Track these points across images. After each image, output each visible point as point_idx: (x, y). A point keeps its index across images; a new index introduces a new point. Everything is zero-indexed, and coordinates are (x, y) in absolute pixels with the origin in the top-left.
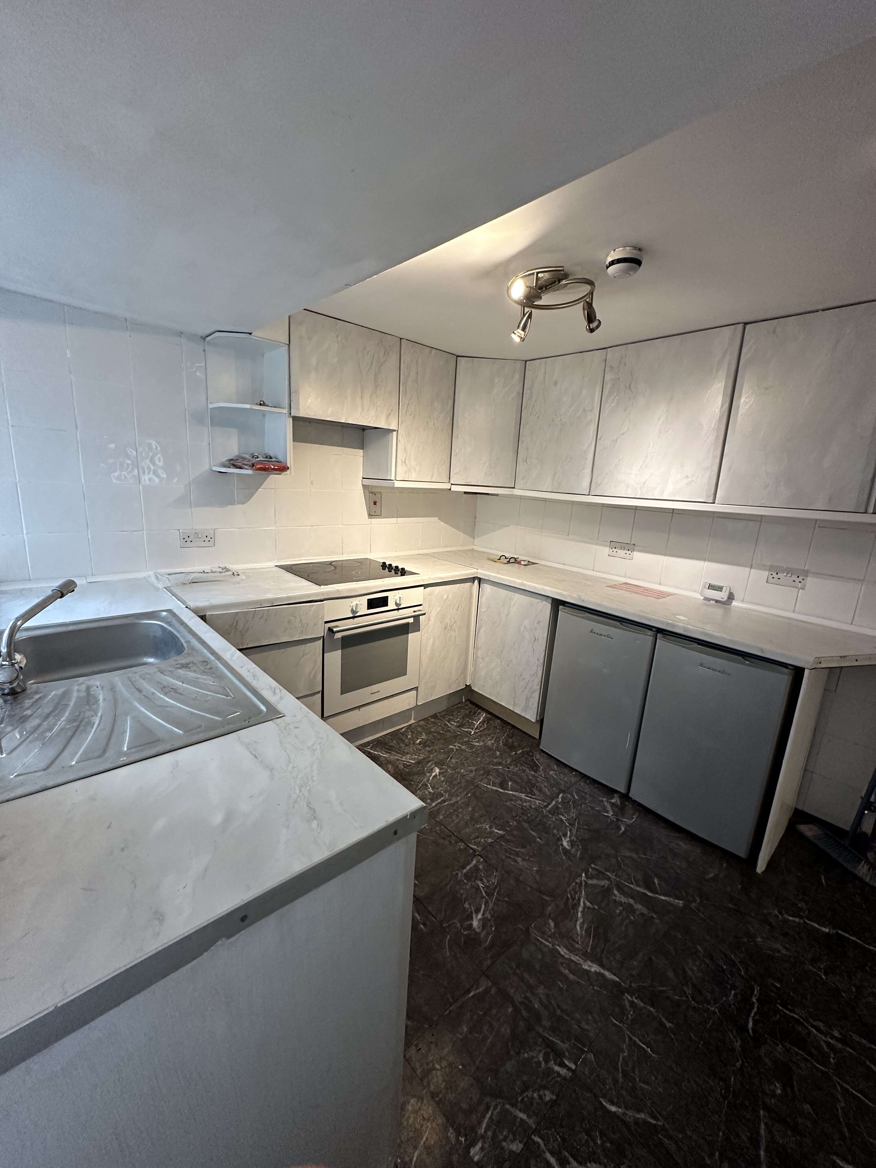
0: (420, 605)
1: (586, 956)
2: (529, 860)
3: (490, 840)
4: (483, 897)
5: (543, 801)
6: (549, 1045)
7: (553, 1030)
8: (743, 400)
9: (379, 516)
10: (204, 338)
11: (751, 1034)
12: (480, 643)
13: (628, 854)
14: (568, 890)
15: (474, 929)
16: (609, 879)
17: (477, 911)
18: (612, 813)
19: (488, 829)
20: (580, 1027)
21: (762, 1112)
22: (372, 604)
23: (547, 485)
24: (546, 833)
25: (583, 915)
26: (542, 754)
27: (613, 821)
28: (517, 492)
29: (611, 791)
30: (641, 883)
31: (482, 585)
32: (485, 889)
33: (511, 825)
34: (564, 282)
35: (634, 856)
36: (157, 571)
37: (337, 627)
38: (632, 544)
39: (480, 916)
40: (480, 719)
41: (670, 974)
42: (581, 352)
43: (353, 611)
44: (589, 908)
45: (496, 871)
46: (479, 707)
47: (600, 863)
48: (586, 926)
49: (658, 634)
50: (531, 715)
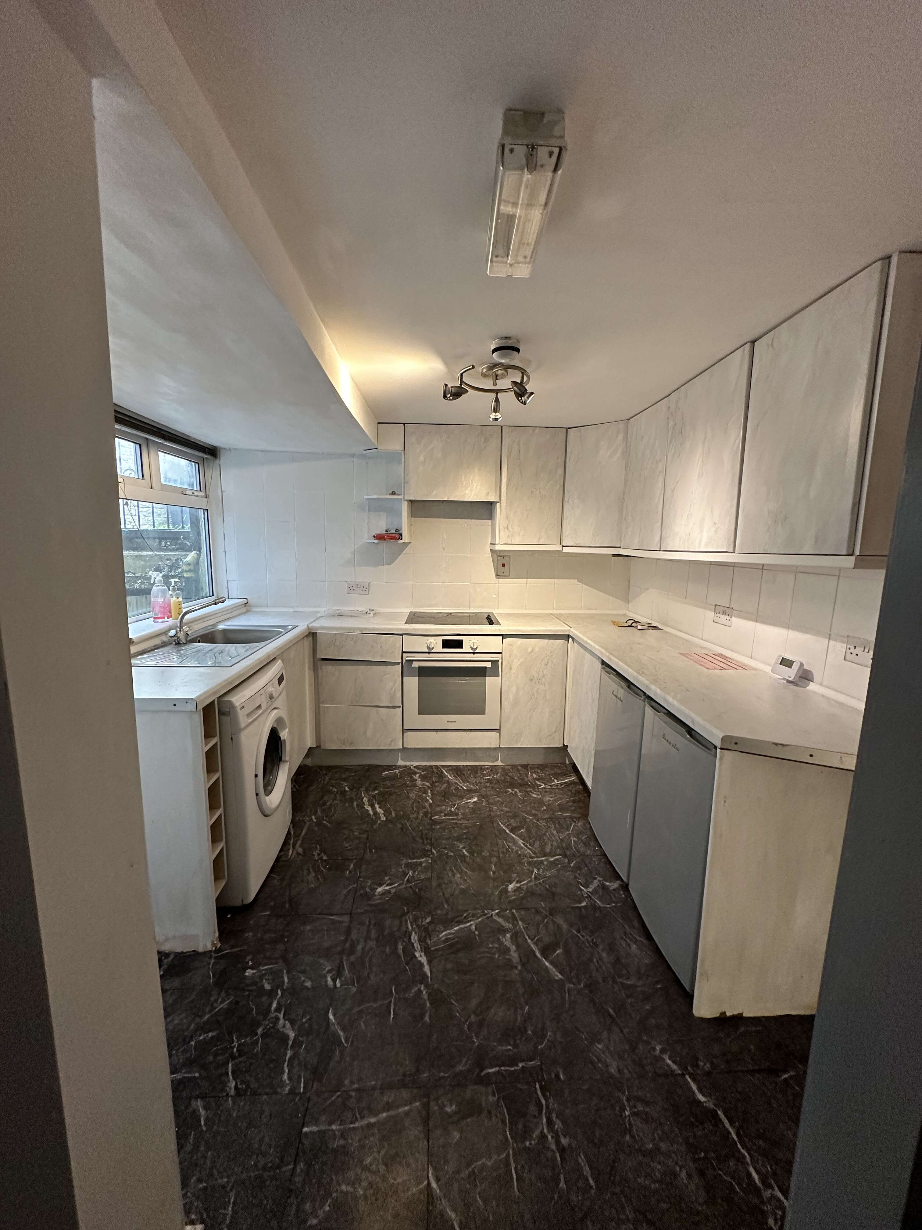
0: (498, 653)
1: (426, 950)
2: (465, 880)
3: (452, 854)
4: (403, 881)
5: (535, 854)
6: (340, 967)
7: (352, 964)
9: (508, 576)
11: (482, 1074)
13: (561, 922)
14: (469, 911)
15: (375, 892)
16: (515, 925)
17: (390, 885)
18: (590, 890)
19: (460, 848)
21: (418, 1104)
22: (447, 644)
24: (504, 872)
25: (458, 930)
26: (585, 824)
27: (582, 895)
29: (616, 877)
30: (541, 944)
32: (410, 877)
33: (481, 854)
35: (565, 926)
37: (414, 657)
38: (731, 607)
39: (387, 888)
40: (564, 780)
43: (429, 648)
44: (470, 930)
45: (432, 873)
47: (523, 912)
48: (452, 936)
49: (646, 699)
50: (590, 782)
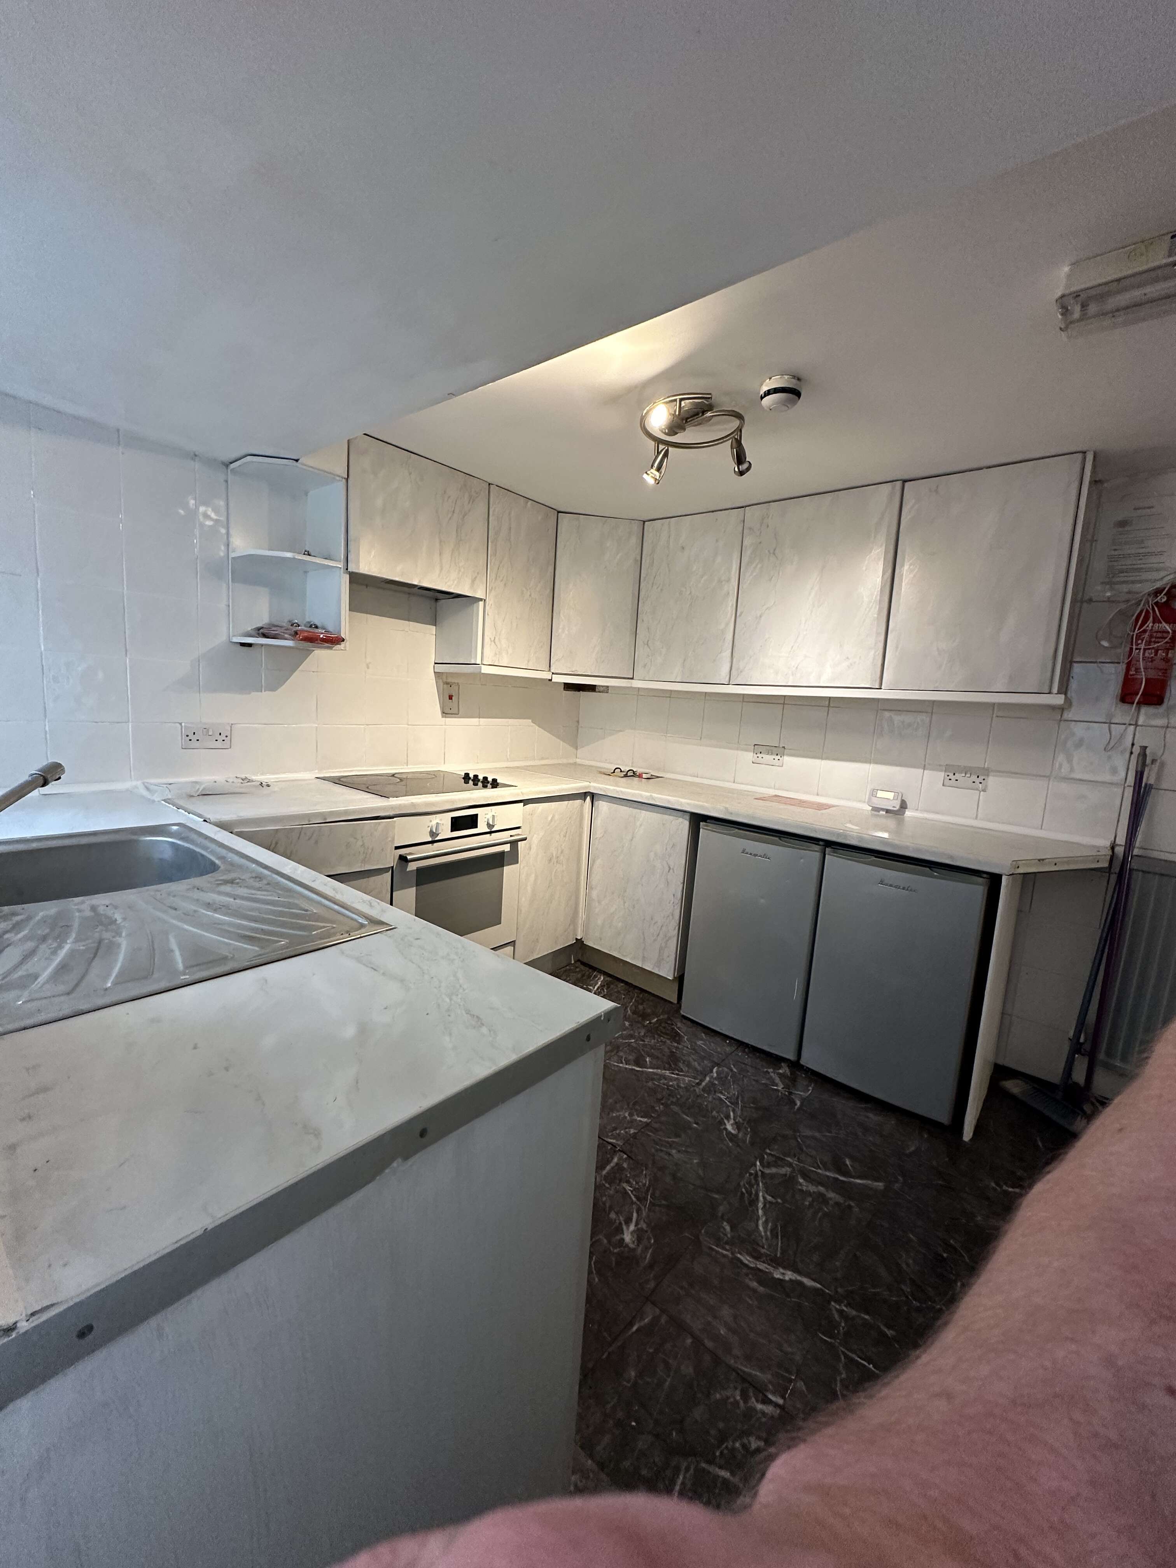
0: (519, 828)
1: (776, 1262)
2: (687, 1152)
3: (632, 1131)
4: (633, 1203)
5: (695, 1078)
6: (744, 1379)
7: (748, 1358)
8: (906, 567)
9: (456, 715)
10: (227, 465)
12: (596, 878)
13: (808, 1133)
14: (742, 1183)
15: (627, 1246)
16: (790, 1165)
17: (628, 1221)
18: (782, 1086)
19: (628, 1118)
20: (781, 1351)
22: (458, 824)
23: (676, 673)
24: (704, 1117)
25: (765, 1214)
26: (684, 1021)
27: (785, 1095)
28: (636, 684)
29: (775, 1060)
30: (830, 1167)
31: (596, 803)
32: (634, 1192)
33: (656, 1111)
34: (709, 414)
35: (817, 1134)
36: (145, 781)
37: (410, 854)
38: (781, 746)
39: (632, 1227)
40: (597, 983)
41: (883, 1272)
42: (713, 512)
43: (432, 834)
45: (646, 1169)
46: (594, 969)
47: (776, 1147)
48: (770, 1224)
49: (827, 849)
50: (668, 971)
